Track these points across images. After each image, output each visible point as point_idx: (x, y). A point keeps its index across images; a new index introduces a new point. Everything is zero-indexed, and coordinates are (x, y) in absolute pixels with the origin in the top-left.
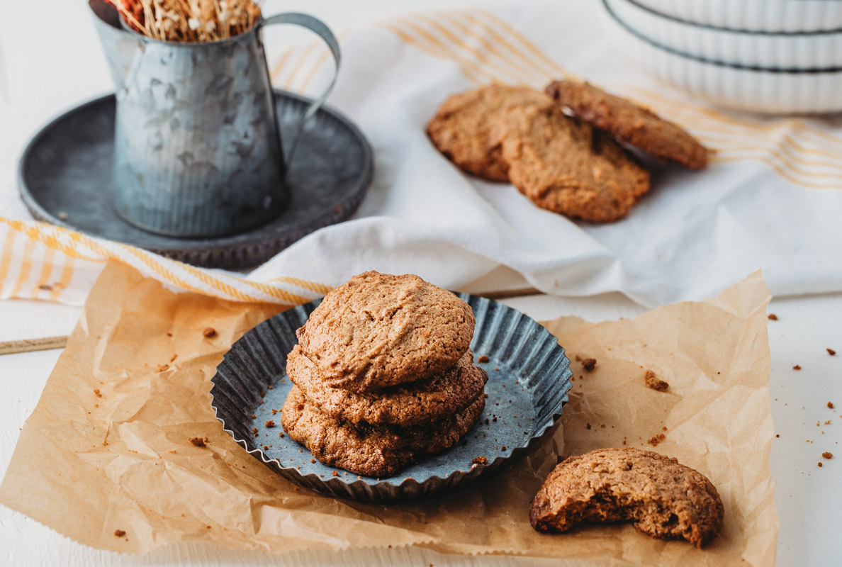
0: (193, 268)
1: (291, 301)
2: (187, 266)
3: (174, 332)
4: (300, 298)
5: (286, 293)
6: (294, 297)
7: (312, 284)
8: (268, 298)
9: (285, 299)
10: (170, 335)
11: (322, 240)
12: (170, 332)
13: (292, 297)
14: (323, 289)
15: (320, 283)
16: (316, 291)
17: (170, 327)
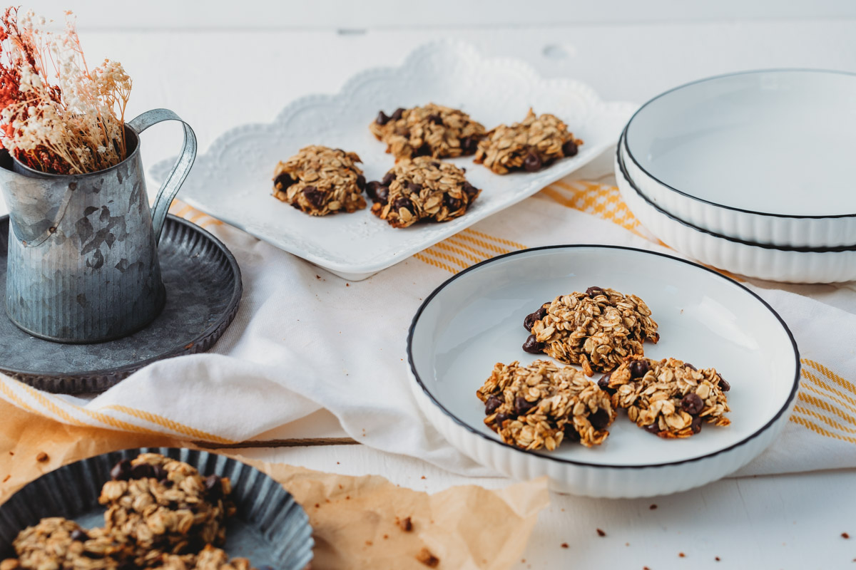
0: (36, 390)
1: (118, 426)
2: (32, 388)
3: (16, 451)
4: (126, 424)
5: (113, 419)
6: (121, 423)
7: (138, 411)
8: (97, 424)
9: (112, 424)
10: (12, 454)
11: (155, 371)
12: (13, 451)
13: (118, 423)
14: (148, 416)
15: (145, 411)
16: (141, 417)
17: (14, 446)
